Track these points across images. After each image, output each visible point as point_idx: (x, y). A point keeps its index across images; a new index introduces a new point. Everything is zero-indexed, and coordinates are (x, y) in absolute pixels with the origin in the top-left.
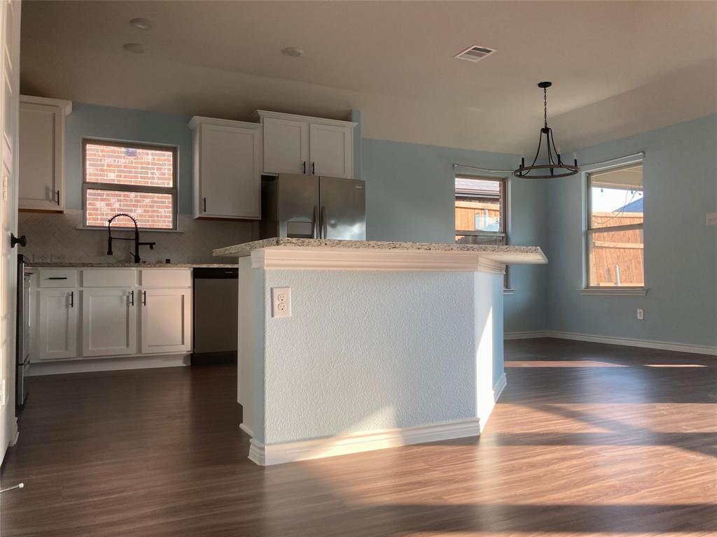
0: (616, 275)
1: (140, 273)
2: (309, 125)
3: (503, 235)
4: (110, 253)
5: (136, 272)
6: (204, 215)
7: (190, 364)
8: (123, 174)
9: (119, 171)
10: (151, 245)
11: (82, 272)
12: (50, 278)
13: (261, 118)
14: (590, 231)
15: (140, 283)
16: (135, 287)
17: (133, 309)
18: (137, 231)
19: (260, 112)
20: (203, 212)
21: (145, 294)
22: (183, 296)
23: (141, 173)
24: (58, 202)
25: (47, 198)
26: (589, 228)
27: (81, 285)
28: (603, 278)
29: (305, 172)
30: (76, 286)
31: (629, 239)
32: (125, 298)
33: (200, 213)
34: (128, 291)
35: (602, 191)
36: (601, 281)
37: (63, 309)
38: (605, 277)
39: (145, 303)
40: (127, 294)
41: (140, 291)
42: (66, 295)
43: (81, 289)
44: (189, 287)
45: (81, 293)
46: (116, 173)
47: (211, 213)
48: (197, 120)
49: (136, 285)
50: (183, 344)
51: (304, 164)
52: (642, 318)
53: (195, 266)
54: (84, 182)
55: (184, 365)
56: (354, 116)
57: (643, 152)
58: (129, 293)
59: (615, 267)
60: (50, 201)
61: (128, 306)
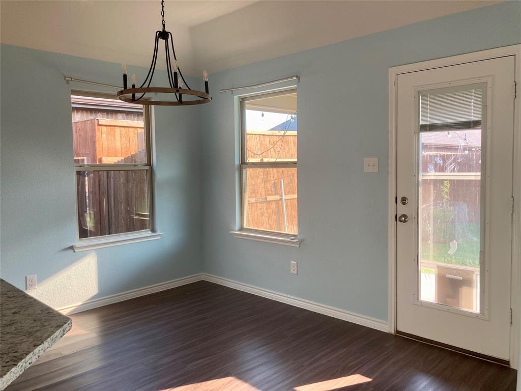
0: (281, 189)
3: (147, 168)
14: (244, 166)
26: (243, 162)
28: (270, 192)
31: (292, 155)
35: (263, 115)
36: (269, 195)
38: (272, 191)
52: (295, 272)
57: (297, 77)
59: (281, 181)
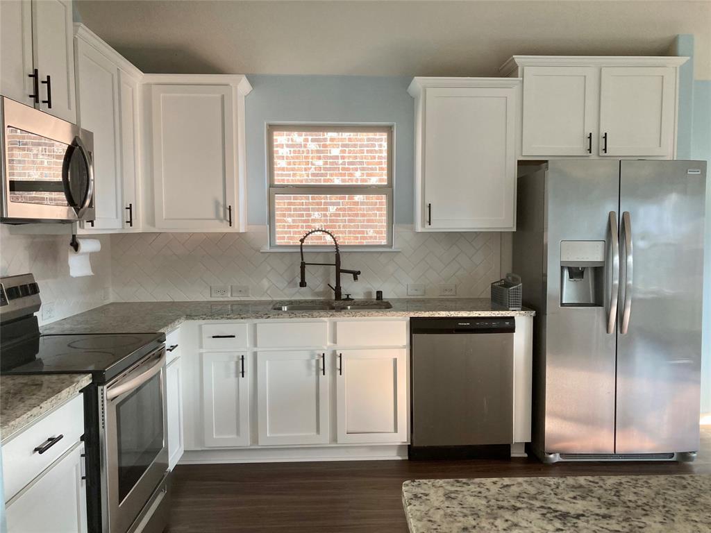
1: (334, 325)
2: (601, 71)
4: (303, 284)
5: (328, 324)
6: (428, 228)
7: (407, 458)
8: (347, 149)
9: (344, 146)
10: (356, 274)
11: (255, 325)
12: (214, 337)
13: (520, 69)
15: (335, 342)
16: (327, 346)
17: (326, 379)
18: (337, 252)
19: (518, 59)
20: (427, 225)
21: (340, 357)
22: (395, 360)
23: (367, 146)
24: (230, 222)
25: (217, 217)
27: (255, 345)
29: (590, 150)
30: (248, 345)
32: (314, 362)
33: (423, 226)
34: (318, 352)
37: (233, 378)
39: (341, 370)
40: (317, 357)
41: (334, 352)
42: (236, 359)
43: (255, 349)
44: (404, 347)
45: (255, 355)
46: (340, 148)
47: (440, 225)
48: (419, 82)
49: (329, 344)
50: (396, 431)
51: (590, 138)
53: (412, 315)
54: (272, 186)
55: (400, 458)
56: (681, 46)
58: (319, 355)
60: (221, 220)
61: (318, 374)
